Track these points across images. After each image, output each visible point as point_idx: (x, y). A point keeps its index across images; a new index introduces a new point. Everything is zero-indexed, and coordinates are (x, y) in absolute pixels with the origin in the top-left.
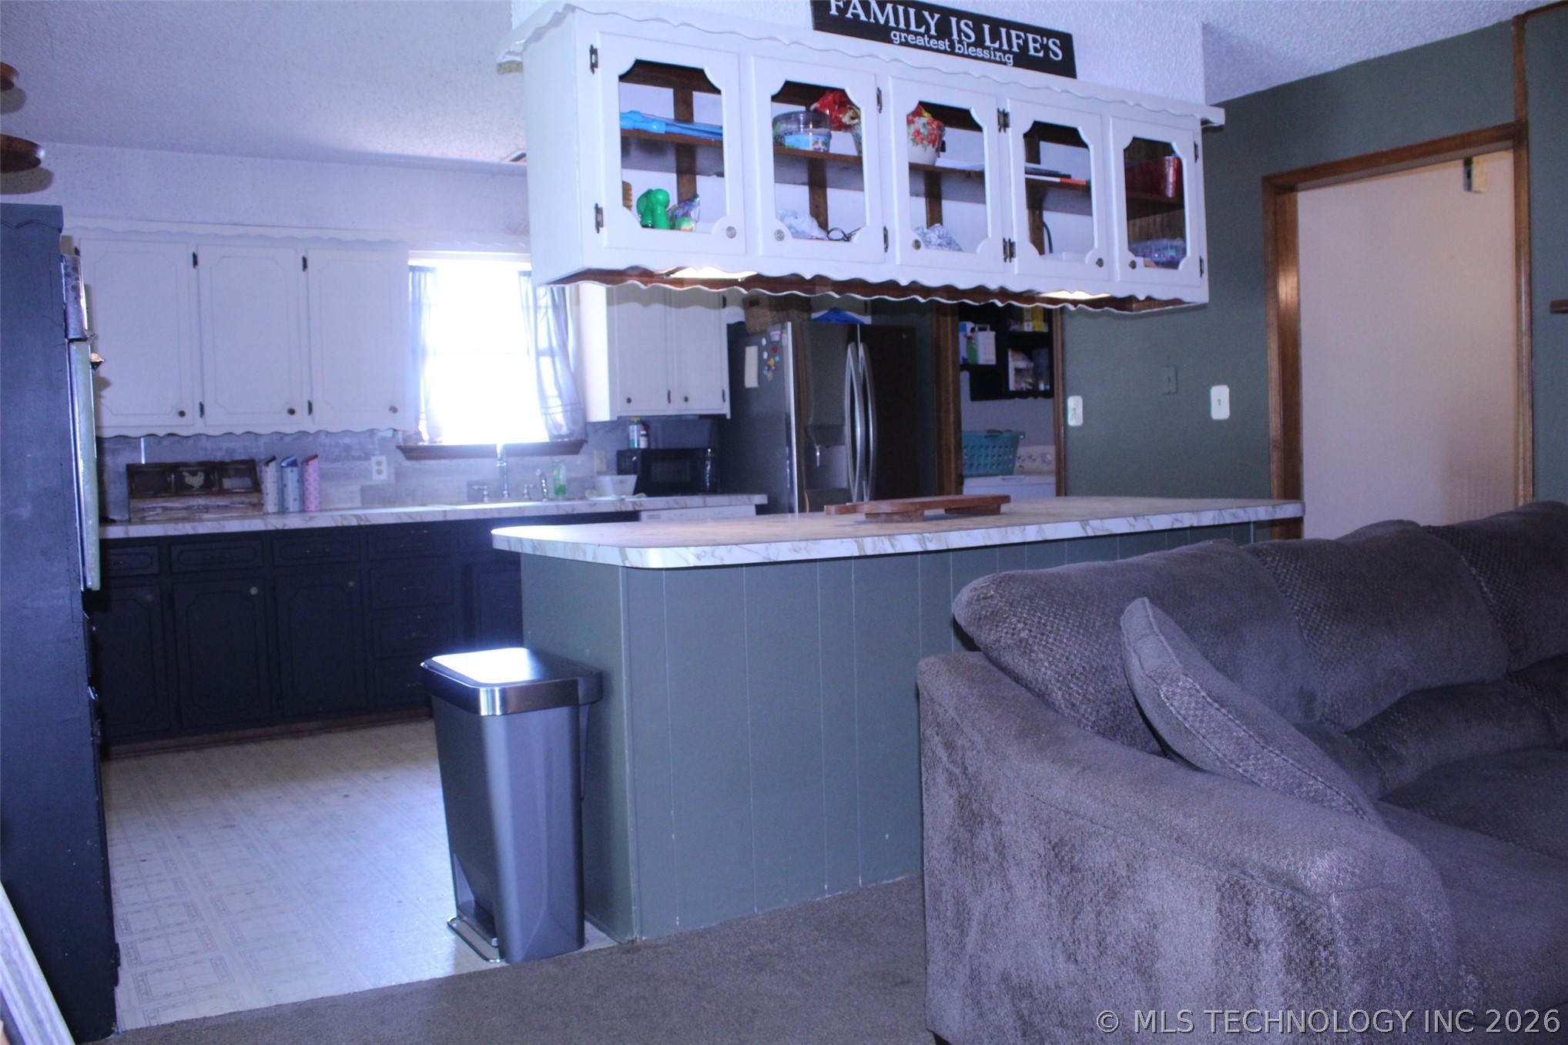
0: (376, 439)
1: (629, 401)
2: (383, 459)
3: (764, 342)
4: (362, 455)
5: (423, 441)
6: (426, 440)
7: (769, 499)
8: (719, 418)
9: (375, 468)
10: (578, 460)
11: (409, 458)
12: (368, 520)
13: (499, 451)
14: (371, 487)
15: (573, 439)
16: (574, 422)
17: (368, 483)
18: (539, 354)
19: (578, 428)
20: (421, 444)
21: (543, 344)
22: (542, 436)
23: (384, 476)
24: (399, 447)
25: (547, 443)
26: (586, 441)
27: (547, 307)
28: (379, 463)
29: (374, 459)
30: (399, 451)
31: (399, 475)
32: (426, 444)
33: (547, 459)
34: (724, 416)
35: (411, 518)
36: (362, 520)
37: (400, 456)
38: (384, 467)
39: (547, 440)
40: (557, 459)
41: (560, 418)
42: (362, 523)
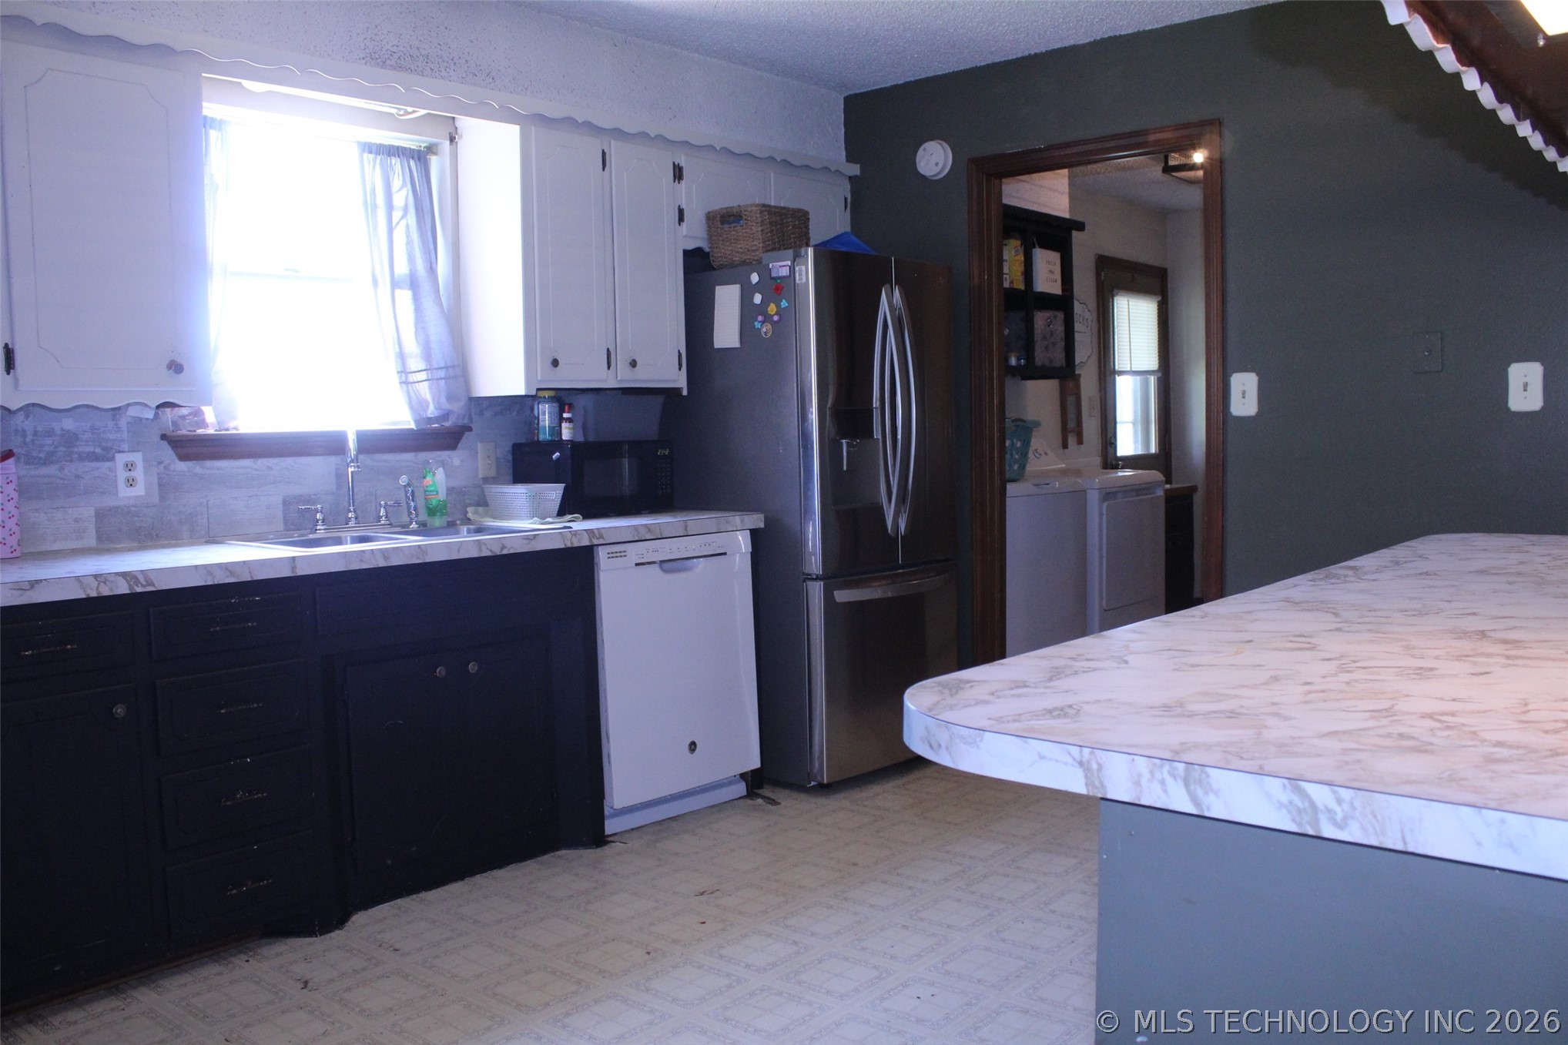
0: (123, 423)
1: (555, 363)
2: (137, 458)
3: (755, 278)
4: (98, 450)
5: (205, 425)
6: (211, 421)
7: (767, 521)
8: (671, 394)
9: (122, 475)
10: (455, 458)
11: (183, 458)
12: (150, 583)
13: (352, 444)
14: (115, 510)
15: (447, 424)
16: (450, 398)
17: (109, 502)
18: (395, 284)
19: (458, 407)
20: (200, 431)
21: (402, 268)
22: (401, 418)
23: (139, 490)
24: (164, 437)
25: (411, 430)
26: (470, 429)
27: (406, 209)
28: (130, 466)
29: (121, 459)
30: (165, 443)
31: (166, 487)
32: (211, 431)
33: (409, 456)
34: (678, 390)
35: (232, 574)
36: (137, 582)
37: (168, 453)
38: (139, 473)
39: (413, 426)
40: (431, 456)
41: (425, 391)
42: (139, 589)
